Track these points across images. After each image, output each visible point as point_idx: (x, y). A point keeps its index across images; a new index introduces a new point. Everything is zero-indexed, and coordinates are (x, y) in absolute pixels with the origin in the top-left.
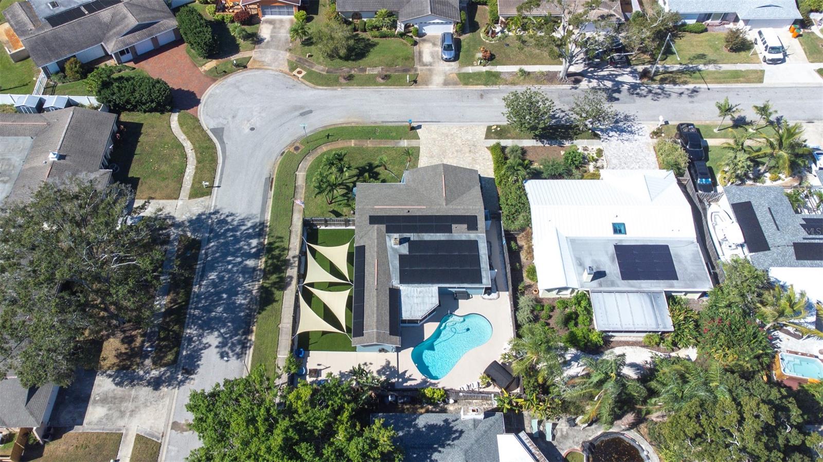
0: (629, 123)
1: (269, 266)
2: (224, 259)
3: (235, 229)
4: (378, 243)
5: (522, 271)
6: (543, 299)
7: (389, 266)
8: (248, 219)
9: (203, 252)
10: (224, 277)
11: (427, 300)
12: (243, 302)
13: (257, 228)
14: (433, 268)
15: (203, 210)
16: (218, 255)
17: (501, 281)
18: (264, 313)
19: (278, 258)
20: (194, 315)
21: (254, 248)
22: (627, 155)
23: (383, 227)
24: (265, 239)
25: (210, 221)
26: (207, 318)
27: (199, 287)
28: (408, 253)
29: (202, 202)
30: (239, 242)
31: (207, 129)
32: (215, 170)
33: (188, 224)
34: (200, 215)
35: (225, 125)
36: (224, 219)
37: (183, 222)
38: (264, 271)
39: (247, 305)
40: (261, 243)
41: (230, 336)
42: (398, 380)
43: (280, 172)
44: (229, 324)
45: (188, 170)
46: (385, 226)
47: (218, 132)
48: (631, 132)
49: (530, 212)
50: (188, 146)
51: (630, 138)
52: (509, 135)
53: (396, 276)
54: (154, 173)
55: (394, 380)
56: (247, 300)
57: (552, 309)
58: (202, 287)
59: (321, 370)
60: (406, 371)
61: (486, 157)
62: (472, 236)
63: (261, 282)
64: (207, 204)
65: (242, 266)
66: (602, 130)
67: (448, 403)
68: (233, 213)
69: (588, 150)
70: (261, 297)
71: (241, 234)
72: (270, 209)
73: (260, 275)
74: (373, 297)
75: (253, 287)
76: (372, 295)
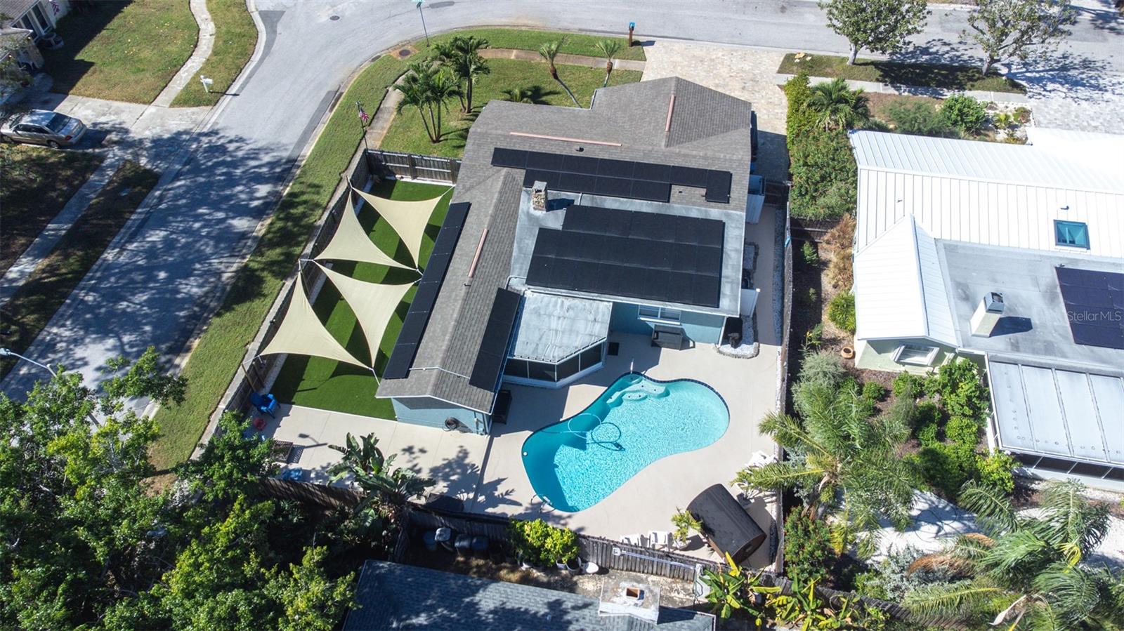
0: (1092, 73)
1: (275, 232)
2: (191, 211)
3: (235, 164)
4: (499, 200)
5: (821, 309)
6: (862, 371)
7: (512, 246)
8: (267, 150)
9: (157, 193)
10: (177, 241)
11: (580, 325)
12: (195, 290)
13: (280, 165)
14: (610, 263)
15: (191, 126)
16: (184, 201)
17: (767, 322)
18: (228, 316)
19: (297, 220)
20: (83, 301)
21: (258, 199)
22: (1085, 124)
23: (520, 174)
24: (288, 186)
25: (194, 146)
26: (108, 312)
27: (118, 253)
28: (560, 228)
29: (193, 113)
30: (234, 186)
31: (253, 9)
32: (240, 70)
33: (148, 144)
34: (179, 133)
35: (288, 8)
36: (222, 146)
37: (141, 141)
39: (200, 297)
40: (277, 192)
41: (138, 351)
42: (476, 497)
43: (359, 84)
44: (148, 328)
45: (189, 63)
46: (524, 172)
47: (272, 18)
48: (1097, 88)
49: (855, 182)
50: (208, 29)
51: (1095, 96)
52: (829, 70)
53: (521, 269)
54: (125, 60)
55: (464, 496)
56: (205, 289)
57: (883, 395)
58: (125, 253)
59: (303, 448)
60: (499, 481)
61: (776, 100)
62: (715, 212)
63: (245, 261)
64: (200, 118)
65: (222, 226)
66: (1030, 80)
67: (582, 572)
68: (245, 137)
69: (996, 109)
70: (234, 286)
71: (243, 172)
72: (317, 139)
73: (250, 247)
74: (456, 300)
75: (227, 267)
76: (452, 297)
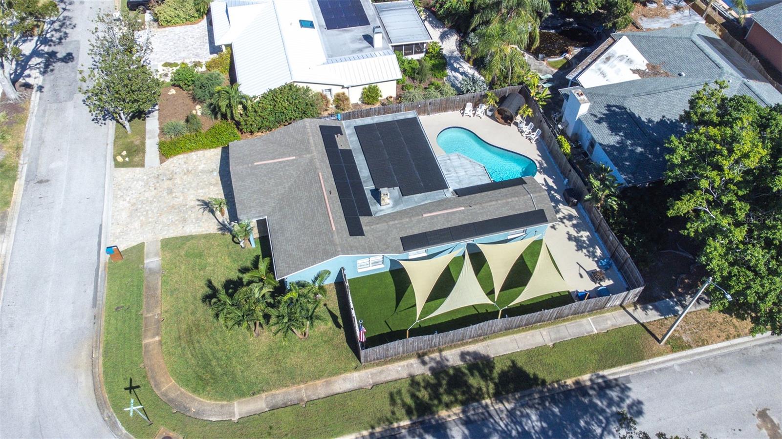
1: (455, 396)
4: (394, 221)
7: (424, 204)
12: (534, 417)
18: (541, 375)
19: (434, 388)
24: (400, 427)
28: (396, 188)
38: (465, 404)
39: (537, 409)
40: (410, 430)
41: (600, 414)
42: (555, 193)
44: (582, 423)
46: (361, 217)
53: (439, 195)
55: (559, 196)
56: (528, 411)
62: (349, 130)
63: (488, 401)
69: (168, 73)
73: (475, 408)
74: (483, 208)
75: (502, 411)
76: (481, 211)
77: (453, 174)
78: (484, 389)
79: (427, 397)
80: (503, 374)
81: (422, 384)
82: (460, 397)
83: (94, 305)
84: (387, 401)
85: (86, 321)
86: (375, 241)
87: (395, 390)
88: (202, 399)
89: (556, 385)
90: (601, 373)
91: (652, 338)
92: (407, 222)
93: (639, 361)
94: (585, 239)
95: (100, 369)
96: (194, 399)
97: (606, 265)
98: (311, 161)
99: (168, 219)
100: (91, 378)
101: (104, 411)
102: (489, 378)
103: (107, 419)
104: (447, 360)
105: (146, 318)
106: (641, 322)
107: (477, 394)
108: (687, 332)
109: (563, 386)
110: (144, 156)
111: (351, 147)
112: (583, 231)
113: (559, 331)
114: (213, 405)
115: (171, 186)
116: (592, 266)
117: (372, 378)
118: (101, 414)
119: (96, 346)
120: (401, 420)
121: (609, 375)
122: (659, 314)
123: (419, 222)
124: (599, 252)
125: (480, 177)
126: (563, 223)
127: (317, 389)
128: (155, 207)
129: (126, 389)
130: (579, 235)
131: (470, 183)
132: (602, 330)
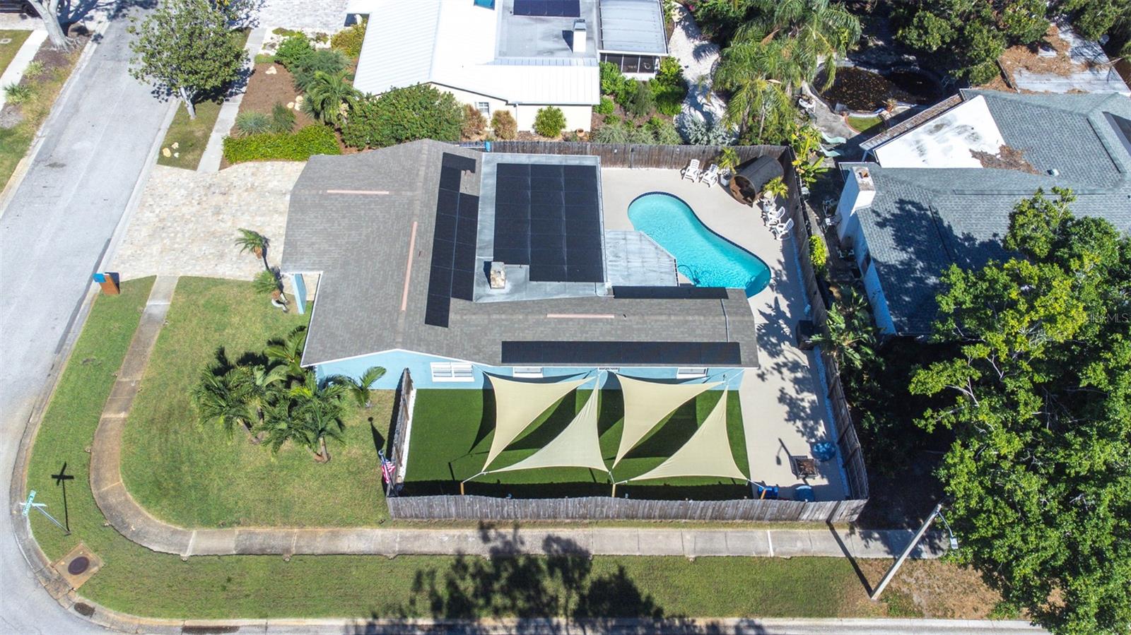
1: (513, 600)
4: (500, 314)
6: (591, 128)
7: (559, 299)
11: (632, 248)
14: (564, 229)
19: (486, 580)
23: (455, 303)
24: (416, 626)
28: (527, 266)
38: (525, 615)
46: (453, 300)
53: (586, 287)
59: (791, 457)
60: (764, 314)
61: (250, 170)
62: (487, 168)
69: (274, 44)
73: (538, 627)
74: (645, 322)
76: (639, 326)
77: (623, 263)
78: (562, 601)
79: (471, 590)
80: (599, 584)
81: (471, 570)
82: (520, 603)
83: (59, 349)
84: (410, 583)
85: (38, 371)
86: (461, 339)
87: (427, 570)
88: (150, 516)
89: (677, 622)
90: (758, 621)
91: (862, 586)
92: (520, 320)
93: (825, 617)
94: (806, 404)
95: (31, 441)
96: (140, 513)
97: (824, 453)
98: (411, 202)
99: (200, 250)
100: (16, 450)
101: (15, 501)
102: (574, 585)
103: (15, 512)
104: (522, 543)
105: (119, 383)
106: (853, 556)
107: (548, 605)
108: (923, 590)
109: (688, 626)
110: (201, 155)
111: (481, 194)
112: (809, 392)
113: (711, 539)
114: (163, 526)
115: (222, 204)
116: (802, 448)
117: (400, 543)
118: (11, 504)
119: (39, 408)
120: (420, 616)
121: (770, 627)
122: (886, 549)
123: (538, 323)
124: (821, 430)
125: (663, 275)
126: (781, 373)
127: (315, 540)
128: (189, 230)
129: (54, 477)
130: (800, 397)
131: (642, 281)
132: (783, 553)
